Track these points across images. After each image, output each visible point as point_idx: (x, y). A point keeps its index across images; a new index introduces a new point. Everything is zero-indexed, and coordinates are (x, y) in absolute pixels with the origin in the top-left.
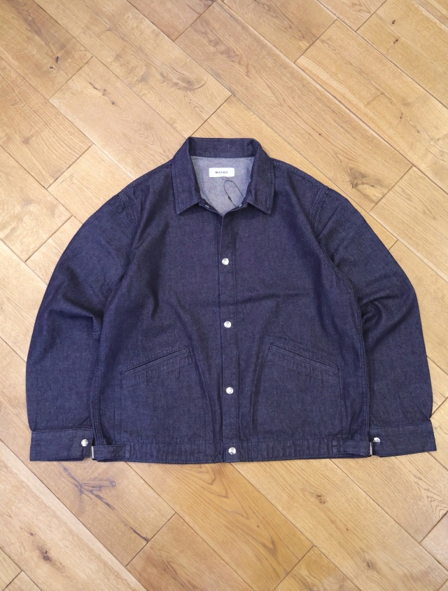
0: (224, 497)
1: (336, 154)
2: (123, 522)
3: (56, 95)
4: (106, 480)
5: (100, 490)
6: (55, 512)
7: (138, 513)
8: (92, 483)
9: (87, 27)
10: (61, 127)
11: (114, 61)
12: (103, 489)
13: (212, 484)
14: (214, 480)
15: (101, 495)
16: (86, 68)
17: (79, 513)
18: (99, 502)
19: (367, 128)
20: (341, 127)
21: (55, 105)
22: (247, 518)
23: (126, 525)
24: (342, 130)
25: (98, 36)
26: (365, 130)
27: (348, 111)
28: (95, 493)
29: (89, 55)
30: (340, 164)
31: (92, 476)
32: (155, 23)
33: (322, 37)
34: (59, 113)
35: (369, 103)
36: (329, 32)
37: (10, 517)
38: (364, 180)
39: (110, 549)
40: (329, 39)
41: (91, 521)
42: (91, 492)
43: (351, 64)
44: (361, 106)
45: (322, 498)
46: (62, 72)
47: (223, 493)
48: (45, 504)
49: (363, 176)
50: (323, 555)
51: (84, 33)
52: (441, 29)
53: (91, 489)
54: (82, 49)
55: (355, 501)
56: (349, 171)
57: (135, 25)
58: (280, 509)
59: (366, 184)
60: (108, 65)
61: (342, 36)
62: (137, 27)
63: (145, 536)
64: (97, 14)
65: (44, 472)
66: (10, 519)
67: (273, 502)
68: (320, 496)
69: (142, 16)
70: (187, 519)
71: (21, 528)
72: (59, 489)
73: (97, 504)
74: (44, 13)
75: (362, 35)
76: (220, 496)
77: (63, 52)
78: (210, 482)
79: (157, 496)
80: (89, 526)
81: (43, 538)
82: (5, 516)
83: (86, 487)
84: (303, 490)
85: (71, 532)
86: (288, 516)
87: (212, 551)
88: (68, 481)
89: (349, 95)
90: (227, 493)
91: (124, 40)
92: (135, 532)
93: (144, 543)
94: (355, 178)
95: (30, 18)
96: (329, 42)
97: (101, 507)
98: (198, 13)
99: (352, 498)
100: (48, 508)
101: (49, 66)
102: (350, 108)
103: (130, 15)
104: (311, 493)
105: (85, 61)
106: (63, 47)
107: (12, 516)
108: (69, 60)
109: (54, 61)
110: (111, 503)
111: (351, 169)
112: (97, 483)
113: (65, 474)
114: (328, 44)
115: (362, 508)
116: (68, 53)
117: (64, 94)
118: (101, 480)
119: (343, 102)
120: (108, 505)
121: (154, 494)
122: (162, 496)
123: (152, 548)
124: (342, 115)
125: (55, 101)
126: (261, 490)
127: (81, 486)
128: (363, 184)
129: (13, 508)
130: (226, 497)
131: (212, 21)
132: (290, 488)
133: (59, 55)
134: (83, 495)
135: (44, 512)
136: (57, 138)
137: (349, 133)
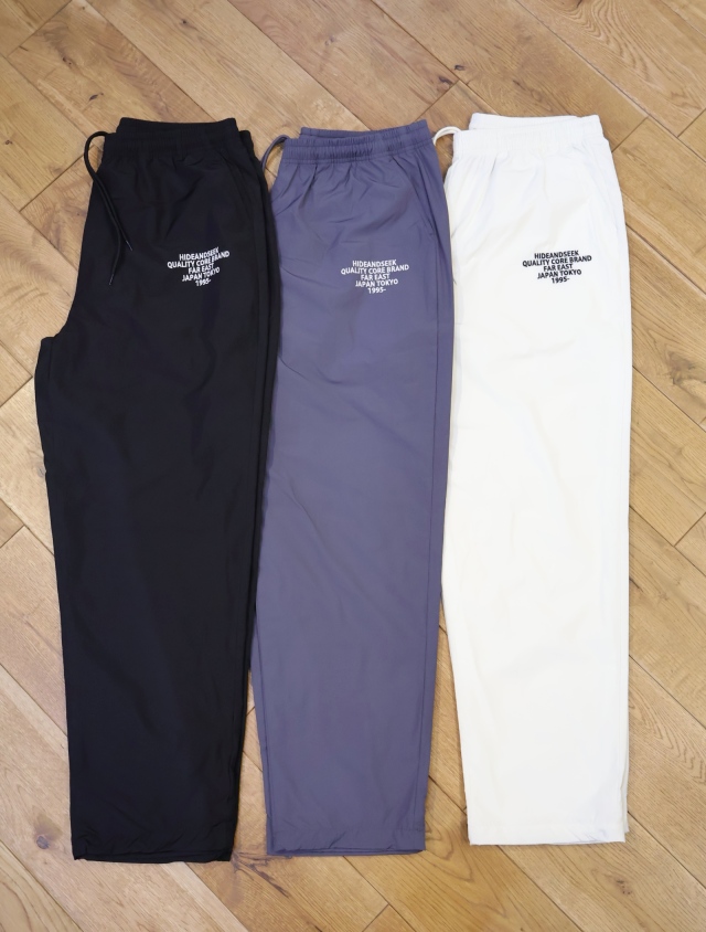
0: (468, 880)
1: (647, 330)
2: (303, 917)
5: (266, 865)
6: (193, 899)
7: (328, 904)
9: (251, 119)
13: (447, 858)
14: (450, 853)
15: (269, 873)
18: (265, 883)
19: (696, 290)
20: (654, 286)
22: (505, 916)
23: (308, 923)
24: (656, 292)
26: (693, 292)
27: (665, 262)
28: (259, 869)
30: (652, 345)
32: (360, 116)
33: (624, 145)
35: (698, 251)
36: (635, 137)
37: (121, 905)
38: (692, 373)
40: (635, 148)
41: (251, 915)
42: (252, 866)
43: (670, 189)
44: (687, 254)
45: (626, 884)
47: (466, 873)
48: (178, 886)
49: (691, 366)
53: (252, 862)
55: (679, 891)
56: (668, 357)
58: (558, 901)
59: (696, 378)
61: (657, 144)
64: (268, 99)
66: (119, 908)
67: (547, 891)
68: (622, 882)
69: (338, 104)
70: (407, 915)
71: (139, 924)
73: (261, 888)
74: (183, 97)
75: (688, 144)
76: (461, 878)
78: (445, 854)
79: (359, 876)
82: (114, 903)
83: (244, 860)
84: (594, 871)
86: (571, 914)
89: (667, 236)
90: (471, 873)
94: (678, 369)
95: (162, 104)
96: (636, 153)
98: (429, 103)
99: (674, 887)
100: (183, 891)
102: (669, 257)
103: (320, 102)
104: (608, 877)
107: (125, 903)
110: (284, 887)
111: (671, 354)
114: (633, 156)
115: (690, 903)
119: (658, 247)
120: (279, 888)
121: (354, 872)
122: (366, 876)
124: (657, 268)
126: (527, 871)
128: (690, 378)
129: (127, 891)
130: (471, 880)
131: (449, 115)
132: (573, 868)
134: (239, 873)
137: (667, 296)
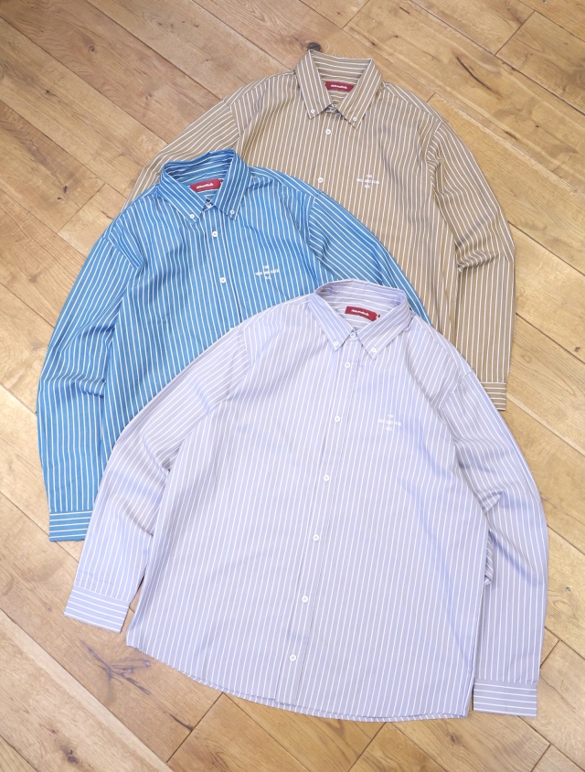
3: (66, 227)
4: (138, 660)
8: (123, 664)
10: (73, 262)
11: (129, 187)
12: (135, 671)
16: (98, 197)
17: (108, 702)
21: (65, 238)
25: (110, 162)
29: (100, 183)
31: (122, 657)
34: (69, 246)
39: (147, 742)
46: (71, 203)
50: (398, 732)
51: (94, 159)
52: (485, 133)
54: (94, 176)
57: (150, 148)
60: (122, 192)
62: (153, 150)
63: (187, 723)
65: (65, 656)
72: (83, 674)
77: (71, 181)
80: (121, 716)
81: (67, 735)
85: (100, 725)
87: (268, 736)
88: (95, 664)
91: (138, 164)
92: (176, 720)
93: (187, 732)
97: (135, 693)
101: (57, 197)
105: (96, 189)
106: (71, 175)
108: (79, 189)
109: (62, 192)
112: (128, 664)
113: (90, 656)
116: (77, 182)
117: (74, 226)
118: (133, 660)
123: (196, 738)
125: (64, 234)
127: (110, 669)
133: (67, 185)
135: (66, 703)
136: (67, 274)
